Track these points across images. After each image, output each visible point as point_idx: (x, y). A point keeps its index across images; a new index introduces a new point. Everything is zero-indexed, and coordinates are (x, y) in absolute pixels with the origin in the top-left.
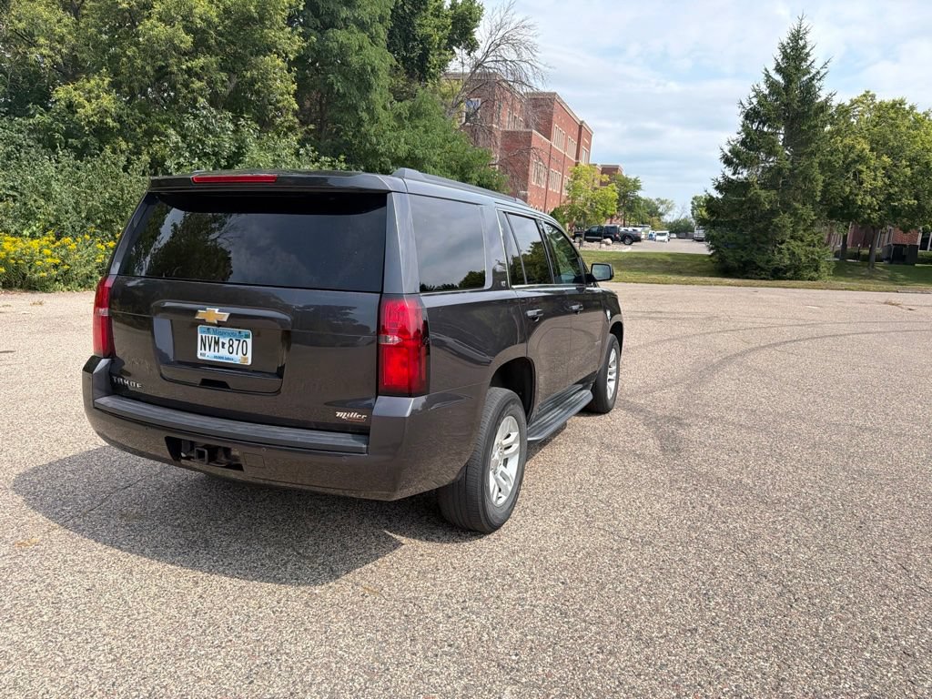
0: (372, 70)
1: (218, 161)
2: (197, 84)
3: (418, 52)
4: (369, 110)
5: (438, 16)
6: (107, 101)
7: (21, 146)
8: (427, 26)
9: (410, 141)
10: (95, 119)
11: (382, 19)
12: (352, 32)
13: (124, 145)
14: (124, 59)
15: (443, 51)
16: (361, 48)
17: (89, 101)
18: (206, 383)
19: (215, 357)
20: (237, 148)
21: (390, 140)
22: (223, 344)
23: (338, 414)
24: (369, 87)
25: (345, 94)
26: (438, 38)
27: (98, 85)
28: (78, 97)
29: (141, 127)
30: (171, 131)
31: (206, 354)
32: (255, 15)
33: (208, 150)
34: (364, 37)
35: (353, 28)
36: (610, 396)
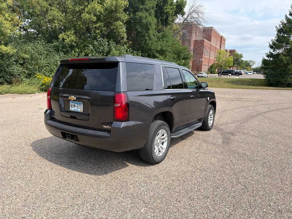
0: (150, 24)
1: (104, 54)
2: (98, 31)
3: (165, 17)
4: (149, 36)
5: (171, 5)
6: (73, 38)
7: (51, 51)
8: (168, 9)
9: (162, 45)
10: (70, 43)
11: (153, 8)
12: (144, 13)
13: (77, 50)
14: (78, 25)
15: (173, 16)
16: (146, 17)
17: (68, 38)
18: (71, 117)
19: (74, 110)
20: (109, 50)
21: (155, 45)
22: (76, 106)
23: (104, 126)
24: (148, 29)
25: (141, 31)
26: (171, 12)
27: (70, 33)
28: (65, 37)
29: (82, 45)
30: (90, 46)
31: (72, 109)
32: (114, 10)
33: (101, 51)
34: (147, 14)
35: (144, 11)
36: (211, 125)
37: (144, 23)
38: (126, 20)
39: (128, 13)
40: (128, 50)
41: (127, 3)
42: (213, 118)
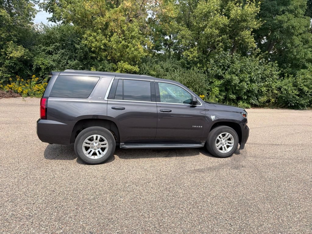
2: (220, 45)
6: (196, 54)
10: (192, 59)
34: (291, 16)
35: (287, 13)
36: (226, 152)
37: (285, 27)
38: (258, 27)
39: (260, 19)
40: (260, 61)
41: (258, 9)
42: (233, 144)
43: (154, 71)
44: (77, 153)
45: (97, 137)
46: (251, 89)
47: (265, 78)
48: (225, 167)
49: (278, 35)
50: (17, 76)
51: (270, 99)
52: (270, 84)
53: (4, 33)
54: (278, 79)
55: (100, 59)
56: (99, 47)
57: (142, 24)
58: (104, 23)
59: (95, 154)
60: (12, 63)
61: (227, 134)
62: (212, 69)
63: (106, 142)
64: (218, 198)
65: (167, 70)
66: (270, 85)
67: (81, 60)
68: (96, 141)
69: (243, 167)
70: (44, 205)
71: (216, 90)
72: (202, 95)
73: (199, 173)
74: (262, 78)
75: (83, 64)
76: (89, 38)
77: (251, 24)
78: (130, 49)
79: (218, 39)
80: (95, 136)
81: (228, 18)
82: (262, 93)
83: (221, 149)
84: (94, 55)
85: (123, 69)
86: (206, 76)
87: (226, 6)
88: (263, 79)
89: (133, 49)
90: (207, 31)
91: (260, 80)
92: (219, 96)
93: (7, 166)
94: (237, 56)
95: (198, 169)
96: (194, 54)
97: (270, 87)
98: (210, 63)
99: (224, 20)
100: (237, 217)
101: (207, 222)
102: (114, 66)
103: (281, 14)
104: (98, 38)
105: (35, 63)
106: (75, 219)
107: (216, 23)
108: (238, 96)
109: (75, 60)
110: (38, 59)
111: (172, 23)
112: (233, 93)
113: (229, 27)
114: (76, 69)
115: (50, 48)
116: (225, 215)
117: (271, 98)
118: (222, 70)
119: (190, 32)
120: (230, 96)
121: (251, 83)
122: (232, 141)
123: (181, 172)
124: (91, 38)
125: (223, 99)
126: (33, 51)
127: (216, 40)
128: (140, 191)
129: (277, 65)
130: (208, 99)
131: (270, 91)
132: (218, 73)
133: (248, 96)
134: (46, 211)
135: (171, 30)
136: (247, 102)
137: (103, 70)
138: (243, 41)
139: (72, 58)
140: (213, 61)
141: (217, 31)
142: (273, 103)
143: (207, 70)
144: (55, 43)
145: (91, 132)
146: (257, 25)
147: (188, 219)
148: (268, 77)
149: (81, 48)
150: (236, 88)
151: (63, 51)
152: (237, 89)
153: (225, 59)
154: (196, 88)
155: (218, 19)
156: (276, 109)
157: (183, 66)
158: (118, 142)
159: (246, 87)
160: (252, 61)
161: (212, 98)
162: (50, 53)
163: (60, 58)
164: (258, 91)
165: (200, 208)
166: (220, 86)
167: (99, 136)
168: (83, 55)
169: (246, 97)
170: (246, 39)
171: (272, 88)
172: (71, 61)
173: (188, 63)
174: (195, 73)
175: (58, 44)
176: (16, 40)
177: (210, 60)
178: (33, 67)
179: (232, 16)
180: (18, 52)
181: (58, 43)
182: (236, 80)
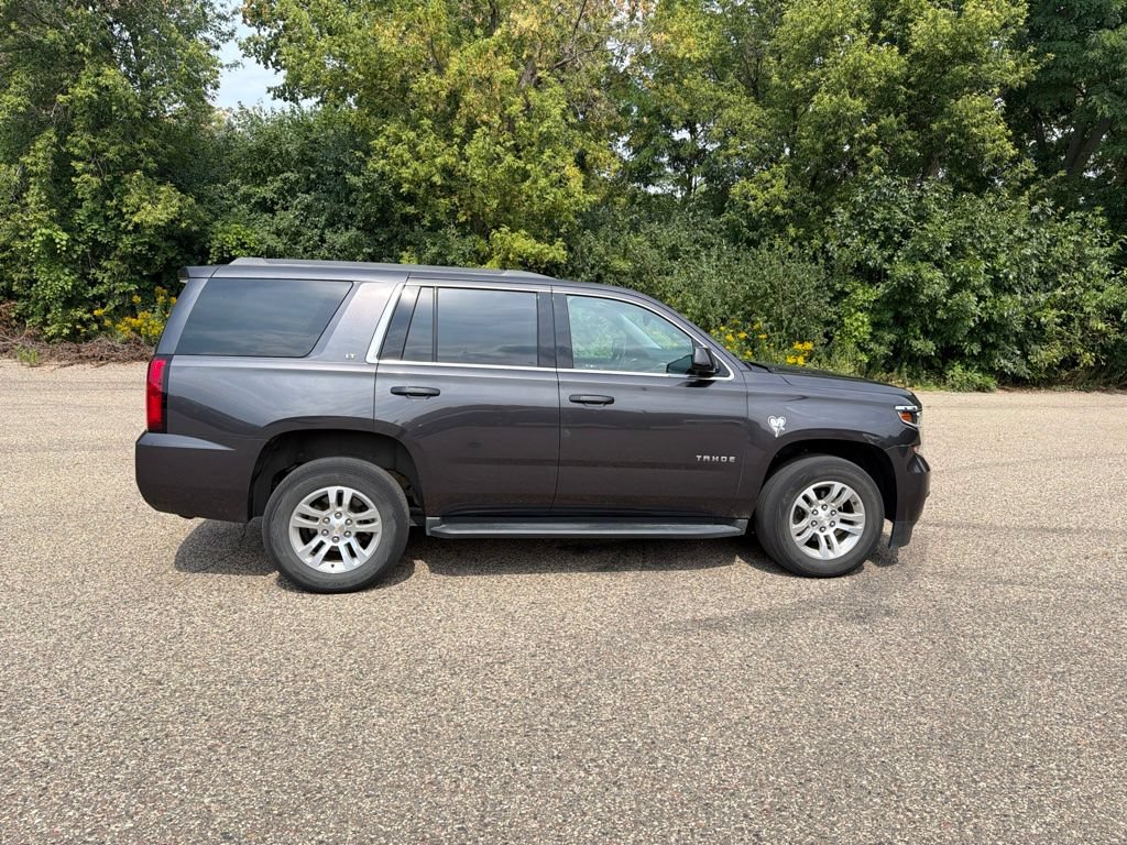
2: (873, 152)
6: (779, 189)
10: (765, 209)
17: (763, 192)
28: (753, 189)
29: (814, 210)
30: (839, 210)
33: (876, 226)
36: (831, 556)
38: (1021, 79)
39: (1031, 49)
40: (1035, 209)
41: (1021, 10)
42: (860, 527)
43: (624, 257)
44: (272, 550)
45: (340, 496)
46: (995, 317)
47: (1054, 274)
48: (818, 612)
49: (1105, 107)
50: (158, 289)
51: (1075, 354)
52: (1073, 296)
53: (113, 144)
54: (1110, 276)
55: (429, 222)
56: (425, 181)
57: (579, 89)
58: (443, 94)
59: (334, 555)
60: (141, 244)
61: (838, 486)
62: (842, 245)
63: (372, 512)
64: (744, 731)
65: (674, 253)
66: (1076, 299)
67: (368, 229)
68: (339, 509)
69: (888, 613)
70: (109, 730)
71: (860, 324)
72: (802, 342)
73: (706, 633)
74: (1040, 274)
75: (378, 241)
76: (393, 151)
77: (990, 70)
78: (535, 182)
79: (863, 132)
80: (332, 492)
81: (902, 52)
82: (1043, 332)
83: (813, 543)
84: (411, 210)
85: (511, 256)
86: (819, 272)
87: (893, 8)
88: (1047, 277)
89: (543, 182)
90: (819, 103)
91: (1034, 281)
92: (872, 345)
93: (40, 591)
94: (937, 191)
95: (708, 619)
96: (773, 191)
97: (1076, 309)
98: (833, 223)
99: (889, 60)
100: (794, 809)
101: (669, 819)
102: (482, 245)
103: (1117, 26)
104: (421, 148)
105: (216, 244)
106: (189, 786)
107: (855, 74)
108: (947, 343)
109: (347, 229)
110: (226, 227)
111: (689, 80)
112: (926, 334)
113: (910, 86)
114: (352, 258)
115: (266, 192)
116: (749, 797)
117: (1079, 350)
118: (882, 246)
119: (756, 112)
120: (914, 343)
121: (995, 292)
122: (859, 515)
123: (638, 626)
124: (400, 149)
125: (886, 357)
126: (212, 201)
127: (856, 136)
128: (458, 693)
129: (1102, 220)
130: (829, 356)
131: (1077, 321)
132: (867, 259)
133: (985, 345)
134: (104, 753)
135: (686, 107)
136: (983, 365)
137: (440, 260)
138: (961, 135)
139: (339, 221)
140: (847, 215)
141: (857, 103)
142: (1087, 368)
143: (823, 247)
144: (283, 172)
145: (320, 477)
146: (1017, 72)
147: (599, 805)
148: (1065, 271)
149: (369, 187)
150: (936, 313)
151: (308, 198)
152: (938, 316)
153: (893, 207)
154: (781, 314)
155: (861, 56)
156: (1103, 391)
157: (734, 236)
158: (418, 514)
159: (974, 308)
160: (999, 210)
161: (843, 352)
162: (266, 207)
163: (297, 222)
164: (1027, 324)
165: (660, 765)
166: (874, 309)
167: (348, 493)
168: (374, 209)
169: (976, 349)
170: (973, 125)
171: (1082, 309)
172: (336, 232)
173: (754, 226)
174: (777, 263)
175: (292, 176)
176: (152, 165)
177: (835, 210)
178: (211, 256)
179: (918, 44)
180: (160, 206)
181: (292, 172)
182: (935, 282)
